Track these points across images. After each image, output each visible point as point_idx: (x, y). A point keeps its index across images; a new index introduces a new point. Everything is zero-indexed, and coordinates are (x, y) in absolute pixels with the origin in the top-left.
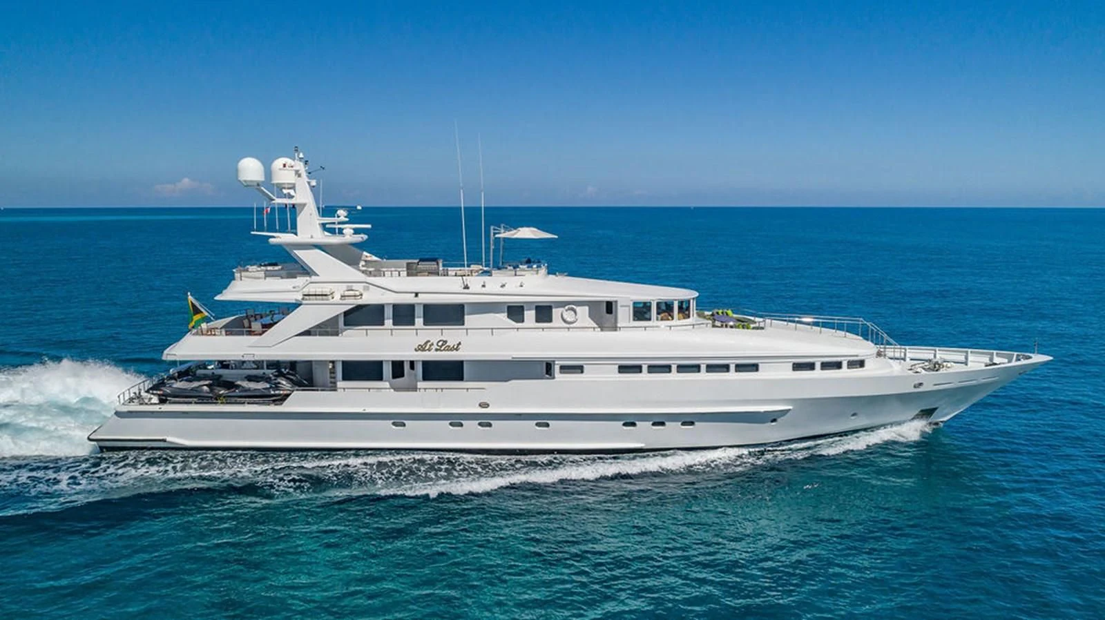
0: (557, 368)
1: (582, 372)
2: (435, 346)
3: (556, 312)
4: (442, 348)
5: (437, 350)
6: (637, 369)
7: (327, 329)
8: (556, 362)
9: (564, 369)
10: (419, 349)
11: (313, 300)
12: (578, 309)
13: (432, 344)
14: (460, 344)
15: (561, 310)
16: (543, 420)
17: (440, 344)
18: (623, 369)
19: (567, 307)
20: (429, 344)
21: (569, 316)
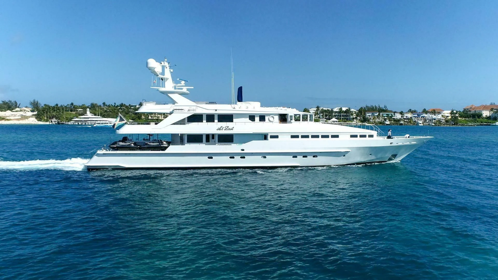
0: (269, 137)
1: (278, 138)
2: (224, 129)
3: (267, 118)
4: (227, 129)
5: (225, 130)
6: (297, 137)
7: (181, 122)
8: (269, 134)
9: (272, 137)
10: (218, 130)
11: (177, 111)
12: (275, 117)
13: (223, 128)
14: (233, 127)
15: (268, 117)
16: (264, 155)
17: (226, 128)
18: (293, 137)
19: (270, 116)
20: (222, 127)
21: (271, 119)
